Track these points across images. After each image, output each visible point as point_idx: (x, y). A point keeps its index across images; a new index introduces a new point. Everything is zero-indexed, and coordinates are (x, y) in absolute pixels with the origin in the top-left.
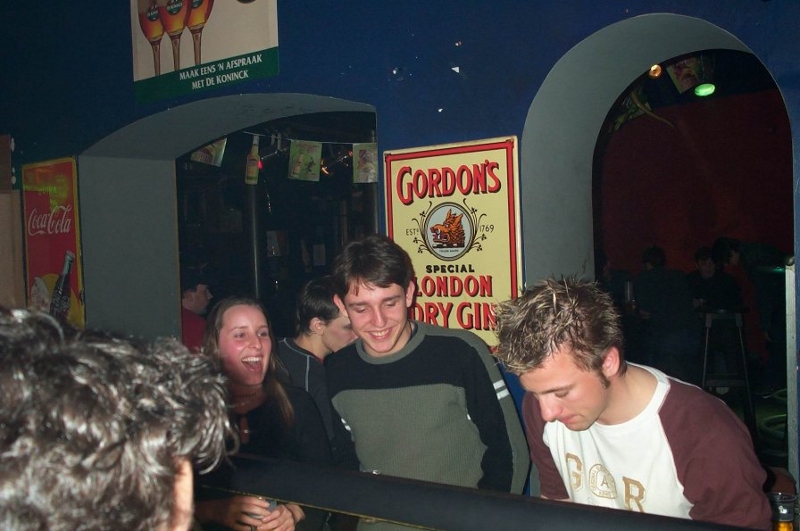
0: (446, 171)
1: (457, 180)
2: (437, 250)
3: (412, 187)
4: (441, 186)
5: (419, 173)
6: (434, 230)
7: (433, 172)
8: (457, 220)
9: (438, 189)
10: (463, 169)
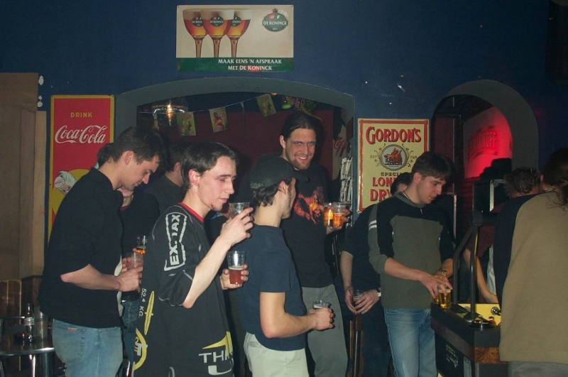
0: (394, 130)
1: (399, 135)
2: (388, 166)
3: (375, 136)
4: (390, 137)
5: (379, 130)
6: (386, 156)
7: (386, 130)
8: (399, 153)
9: (389, 139)
10: (402, 131)
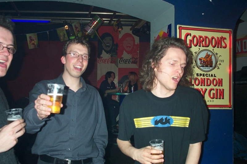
0: (206, 37)
1: (210, 42)
2: (201, 68)
3: (191, 41)
4: (204, 43)
5: (194, 37)
6: (200, 59)
7: (200, 37)
8: (210, 57)
10: (213, 38)
